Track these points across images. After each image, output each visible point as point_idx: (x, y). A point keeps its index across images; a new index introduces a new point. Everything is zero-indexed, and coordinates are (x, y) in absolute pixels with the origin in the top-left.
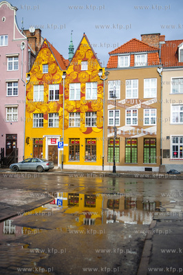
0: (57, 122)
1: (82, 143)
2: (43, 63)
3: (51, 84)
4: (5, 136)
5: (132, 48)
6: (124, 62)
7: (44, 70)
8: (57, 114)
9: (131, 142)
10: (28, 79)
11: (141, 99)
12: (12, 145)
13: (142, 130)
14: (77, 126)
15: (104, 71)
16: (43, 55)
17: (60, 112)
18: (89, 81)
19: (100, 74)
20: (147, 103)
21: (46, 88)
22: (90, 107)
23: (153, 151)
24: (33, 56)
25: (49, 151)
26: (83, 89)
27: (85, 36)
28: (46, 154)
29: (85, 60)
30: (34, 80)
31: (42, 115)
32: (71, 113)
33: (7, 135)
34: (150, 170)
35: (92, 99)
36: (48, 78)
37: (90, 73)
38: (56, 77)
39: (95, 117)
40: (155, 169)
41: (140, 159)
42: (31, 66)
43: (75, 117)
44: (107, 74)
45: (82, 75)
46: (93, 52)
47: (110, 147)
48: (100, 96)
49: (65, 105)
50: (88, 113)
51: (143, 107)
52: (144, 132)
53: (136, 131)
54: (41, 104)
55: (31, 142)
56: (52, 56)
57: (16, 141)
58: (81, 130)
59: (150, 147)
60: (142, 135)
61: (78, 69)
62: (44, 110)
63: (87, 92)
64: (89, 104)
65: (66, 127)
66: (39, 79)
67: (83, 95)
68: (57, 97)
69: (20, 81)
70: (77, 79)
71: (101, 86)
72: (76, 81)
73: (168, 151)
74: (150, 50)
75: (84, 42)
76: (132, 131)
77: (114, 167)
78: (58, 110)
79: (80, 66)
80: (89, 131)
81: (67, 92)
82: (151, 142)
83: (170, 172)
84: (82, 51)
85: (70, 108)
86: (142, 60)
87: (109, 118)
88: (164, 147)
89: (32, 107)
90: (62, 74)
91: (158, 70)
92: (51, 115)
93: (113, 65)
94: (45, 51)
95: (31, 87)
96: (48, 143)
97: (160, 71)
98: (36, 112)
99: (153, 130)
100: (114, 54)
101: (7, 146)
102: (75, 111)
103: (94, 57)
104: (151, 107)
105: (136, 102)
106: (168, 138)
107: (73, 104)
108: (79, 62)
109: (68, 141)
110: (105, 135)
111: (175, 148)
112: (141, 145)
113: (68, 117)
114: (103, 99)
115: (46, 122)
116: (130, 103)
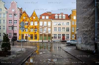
1: (34, 35)
2: (24, 16)
3: (26, 21)
5: (45, 14)
6: (43, 17)
7: (24, 18)
8: (27, 28)
9: (45, 35)
10: (20, 20)
11: (47, 26)
14: (32, 31)
15: (39, 19)
16: (24, 14)
18: (35, 21)
19: (38, 20)
20: (49, 27)
22: (35, 27)
23: (50, 37)
24: (21, 15)
27: (34, 11)
28: (24, 38)
32: (31, 28)
34: (49, 41)
36: (25, 20)
37: (35, 19)
38: (27, 20)
39: (37, 29)
40: (50, 41)
41: (47, 39)
42: (21, 17)
43: (32, 29)
44: (39, 20)
46: (36, 14)
47: (40, 36)
48: (38, 25)
49: (29, 26)
50: (35, 28)
51: (48, 28)
55: (20, 35)
56: (26, 15)
57: (16, 35)
60: (48, 34)
61: (32, 18)
63: (35, 24)
64: (35, 26)
65: (30, 32)
66: (23, 20)
67: (34, 24)
68: (27, 25)
69: (18, 20)
71: (38, 22)
72: (32, 21)
74: (49, 16)
75: (34, 12)
76: (45, 33)
77: (43, 41)
78: (28, 27)
79: (33, 18)
80: (35, 33)
81: (30, 23)
82: (49, 35)
83: (54, 42)
84: (33, 14)
85: (31, 27)
86: (47, 17)
87: (40, 30)
88: (52, 36)
90: (28, 19)
92: (26, 29)
93: (41, 18)
94: (24, 13)
96: (25, 35)
97: (51, 20)
99: (50, 33)
100: (41, 16)
101: (14, 36)
104: (49, 28)
105: (46, 26)
106: (53, 34)
107: (31, 26)
108: (33, 17)
109: (30, 35)
110: (39, 33)
111: (54, 37)
112: (47, 36)
113: (30, 29)
114: (39, 25)
115: (24, 30)
116: (45, 27)
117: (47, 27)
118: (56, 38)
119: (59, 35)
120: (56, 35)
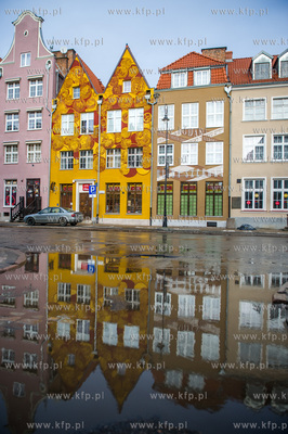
0: (91, 163)
1: (124, 188)
2: (74, 85)
3: (84, 112)
4: (25, 181)
5: (189, 63)
6: (179, 81)
7: (75, 94)
8: (91, 151)
9: (188, 188)
10: (54, 107)
11: (203, 129)
12: (33, 193)
13: (204, 170)
14: (116, 165)
15: (152, 93)
16: (74, 76)
17: (94, 148)
18: (133, 107)
19: (148, 97)
20: (212, 134)
21: (77, 118)
22: (134, 141)
23: (218, 199)
24: (61, 79)
25: (81, 201)
26: (125, 117)
27: (127, 48)
28: (76, 204)
29: (127, 79)
30: (63, 107)
31: (71, 153)
32: (109, 150)
33: (28, 180)
34: (214, 225)
35: (136, 130)
36: (79, 104)
37: (134, 96)
38: (90, 103)
39: (140, 154)
40: (221, 224)
41: (201, 210)
42: (59, 88)
43: (114, 155)
44: (156, 96)
45: (123, 99)
46: (138, 67)
47: (161, 194)
48: (147, 126)
49: (100, 139)
50: (131, 149)
51: (206, 140)
52: (207, 173)
53: (195, 173)
54: (70, 138)
55: (57, 188)
56: (85, 76)
57: (38, 187)
58: (121, 172)
59: (214, 194)
60: (204, 177)
61: (118, 91)
62: (74, 147)
63: (131, 121)
64: (133, 137)
65: (102, 169)
66: (68, 106)
68: (91, 129)
69: (45, 110)
70: (117, 104)
71: (149, 112)
72: (116, 107)
73: (240, 199)
74: (214, 65)
75: (127, 56)
76: (189, 172)
77: (165, 221)
78: (92, 146)
79: (121, 87)
80: (133, 173)
81: (104, 122)
82: (215, 188)
83: (242, 228)
84: (124, 68)
85: (107, 144)
86: (203, 78)
87: (159, 155)
88: (233, 195)
89: (58, 143)
90: (97, 98)
91: (226, 89)
92: (84, 153)
93: (165, 83)
94: (77, 69)
95: (58, 118)
96: (79, 190)
97: (228, 90)
98: (64, 149)
99: (219, 171)
100: (166, 74)
101: (28, 194)
102: (114, 146)
103: (140, 75)
104: (216, 139)
105: (195, 132)
106: (239, 181)
107: (112, 137)
108: (120, 82)
109: (105, 186)
110: (153, 178)
111: (249, 196)
112: (201, 191)
113: (105, 155)
114: (151, 130)
115: (76, 162)
116: (188, 134)
117: (199, 139)
118: (259, 205)
119: (277, 183)
120: (260, 183)
